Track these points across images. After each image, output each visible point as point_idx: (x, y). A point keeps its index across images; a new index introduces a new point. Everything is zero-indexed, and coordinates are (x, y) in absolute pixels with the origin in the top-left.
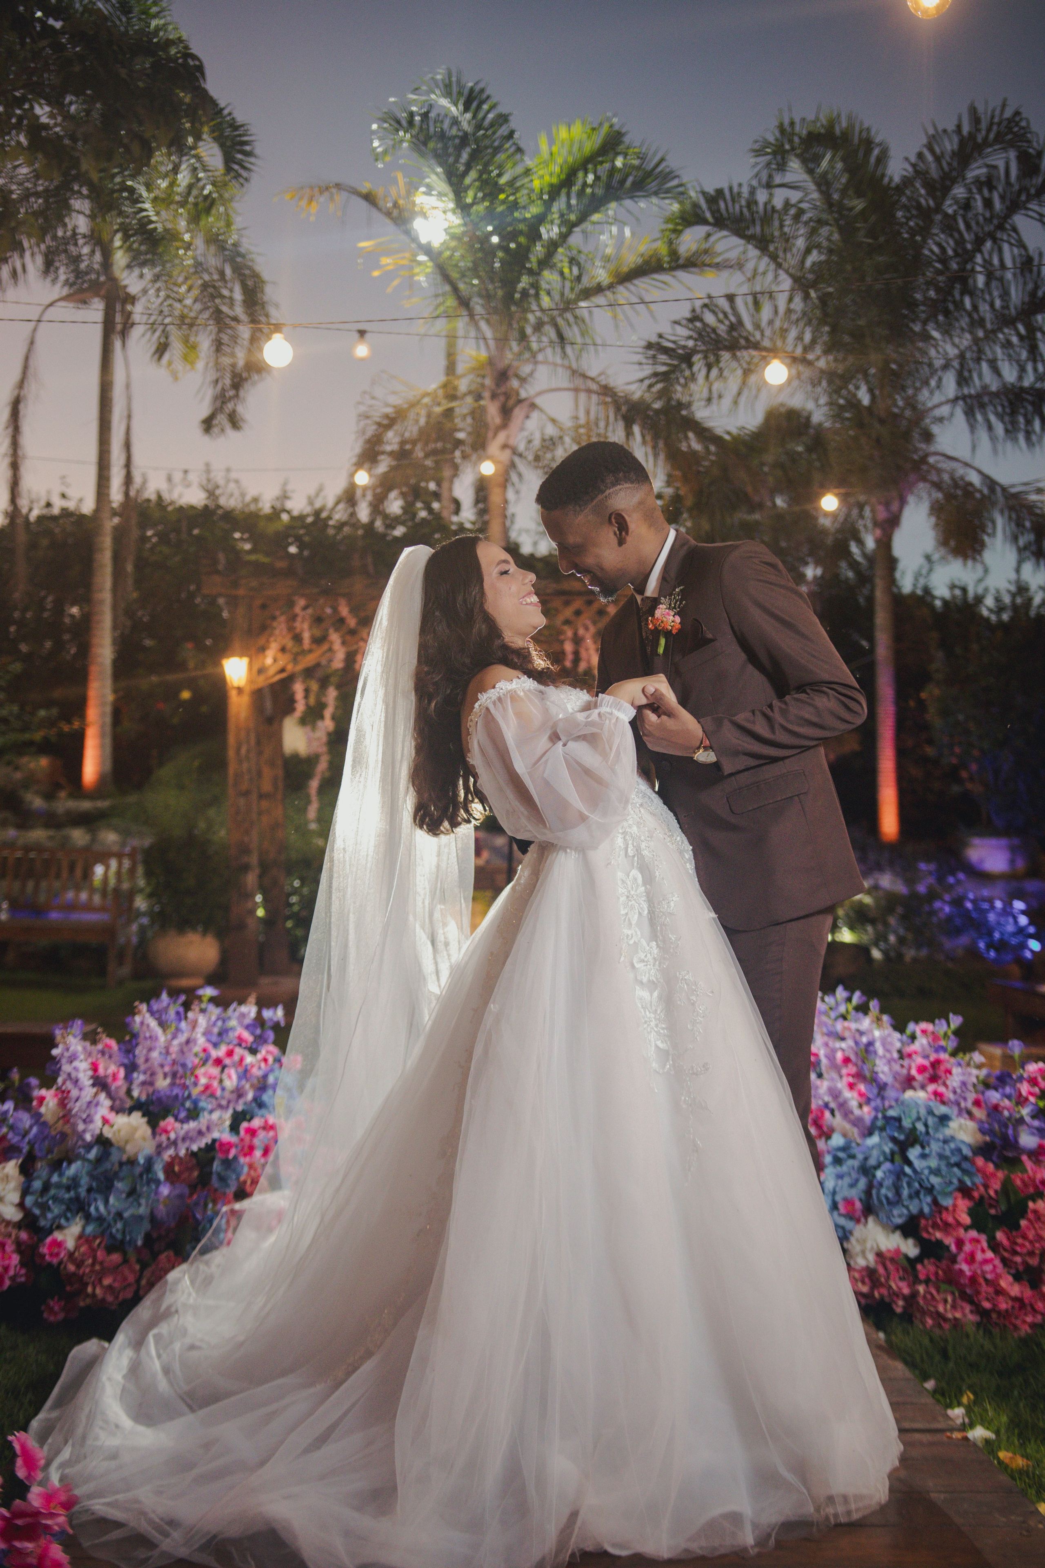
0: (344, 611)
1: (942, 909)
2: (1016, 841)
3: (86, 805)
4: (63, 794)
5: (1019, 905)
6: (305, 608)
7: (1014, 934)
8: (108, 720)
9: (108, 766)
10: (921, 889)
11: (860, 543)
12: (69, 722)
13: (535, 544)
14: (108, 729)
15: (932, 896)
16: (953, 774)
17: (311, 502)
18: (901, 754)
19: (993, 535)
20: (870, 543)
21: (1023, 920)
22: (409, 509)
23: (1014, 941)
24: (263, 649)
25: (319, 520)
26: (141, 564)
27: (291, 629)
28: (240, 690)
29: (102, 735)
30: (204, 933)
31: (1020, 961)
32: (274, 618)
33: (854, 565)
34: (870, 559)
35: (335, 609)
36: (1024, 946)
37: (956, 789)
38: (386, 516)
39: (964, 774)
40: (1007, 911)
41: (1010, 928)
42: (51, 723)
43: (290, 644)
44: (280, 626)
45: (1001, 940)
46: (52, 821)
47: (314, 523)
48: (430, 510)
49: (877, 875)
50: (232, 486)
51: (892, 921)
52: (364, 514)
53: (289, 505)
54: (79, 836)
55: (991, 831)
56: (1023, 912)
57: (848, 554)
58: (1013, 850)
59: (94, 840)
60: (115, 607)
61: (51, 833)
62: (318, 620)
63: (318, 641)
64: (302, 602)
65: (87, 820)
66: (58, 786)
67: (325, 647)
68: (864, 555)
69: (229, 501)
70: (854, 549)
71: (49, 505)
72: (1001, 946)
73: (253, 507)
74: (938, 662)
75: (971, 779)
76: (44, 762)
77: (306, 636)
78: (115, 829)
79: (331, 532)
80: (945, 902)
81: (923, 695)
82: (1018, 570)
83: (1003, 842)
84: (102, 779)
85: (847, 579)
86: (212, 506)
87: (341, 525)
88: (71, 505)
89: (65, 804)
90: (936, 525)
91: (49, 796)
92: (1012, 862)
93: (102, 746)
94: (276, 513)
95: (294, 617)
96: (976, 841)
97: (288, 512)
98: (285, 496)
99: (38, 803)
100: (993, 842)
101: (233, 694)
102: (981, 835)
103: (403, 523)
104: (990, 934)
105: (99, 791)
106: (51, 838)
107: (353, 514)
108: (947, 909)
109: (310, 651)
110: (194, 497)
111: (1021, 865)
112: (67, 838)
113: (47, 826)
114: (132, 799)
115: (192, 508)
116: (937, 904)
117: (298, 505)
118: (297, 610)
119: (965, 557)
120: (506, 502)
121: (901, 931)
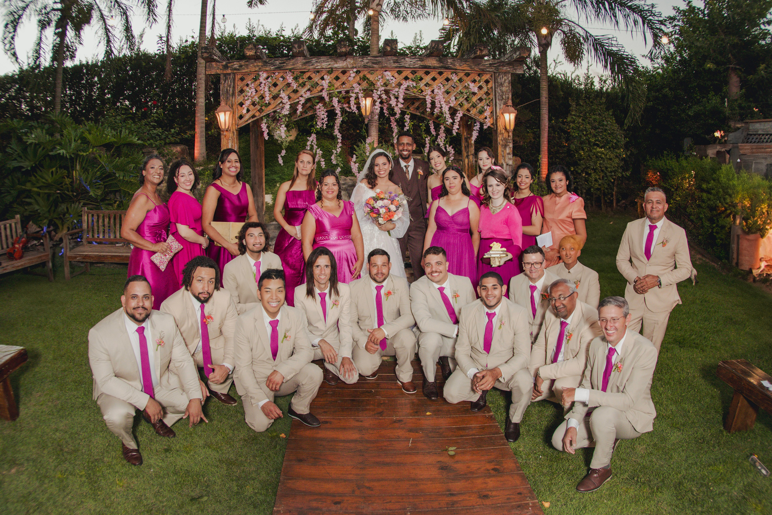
6: (266, 78)
8: (204, 130)
14: (204, 134)
17: (293, 32)
22: (335, 33)
24: (241, 105)
27: (258, 91)
29: (201, 137)
32: (248, 86)
35: (285, 79)
38: (325, 37)
43: (257, 100)
44: (251, 90)
48: (345, 34)
50: (260, 27)
52: (316, 35)
53: (284, 33)
62: (274, 85)
63: (275, 98)
64: (264, 75)
67: (278, 101)
69: (259, 33)
71: (187, 41)
77: (267, 96)
84: (202, 156)
86: (251, 36)
93: (201, 142)
94: (278, 37)
95: (260, 85)
97: (283, 36)
98: (282, 30)
107: (311, 36)
109: (270, 105)
110: (245, 33)
117: (287, 33)
118: (262, 80)
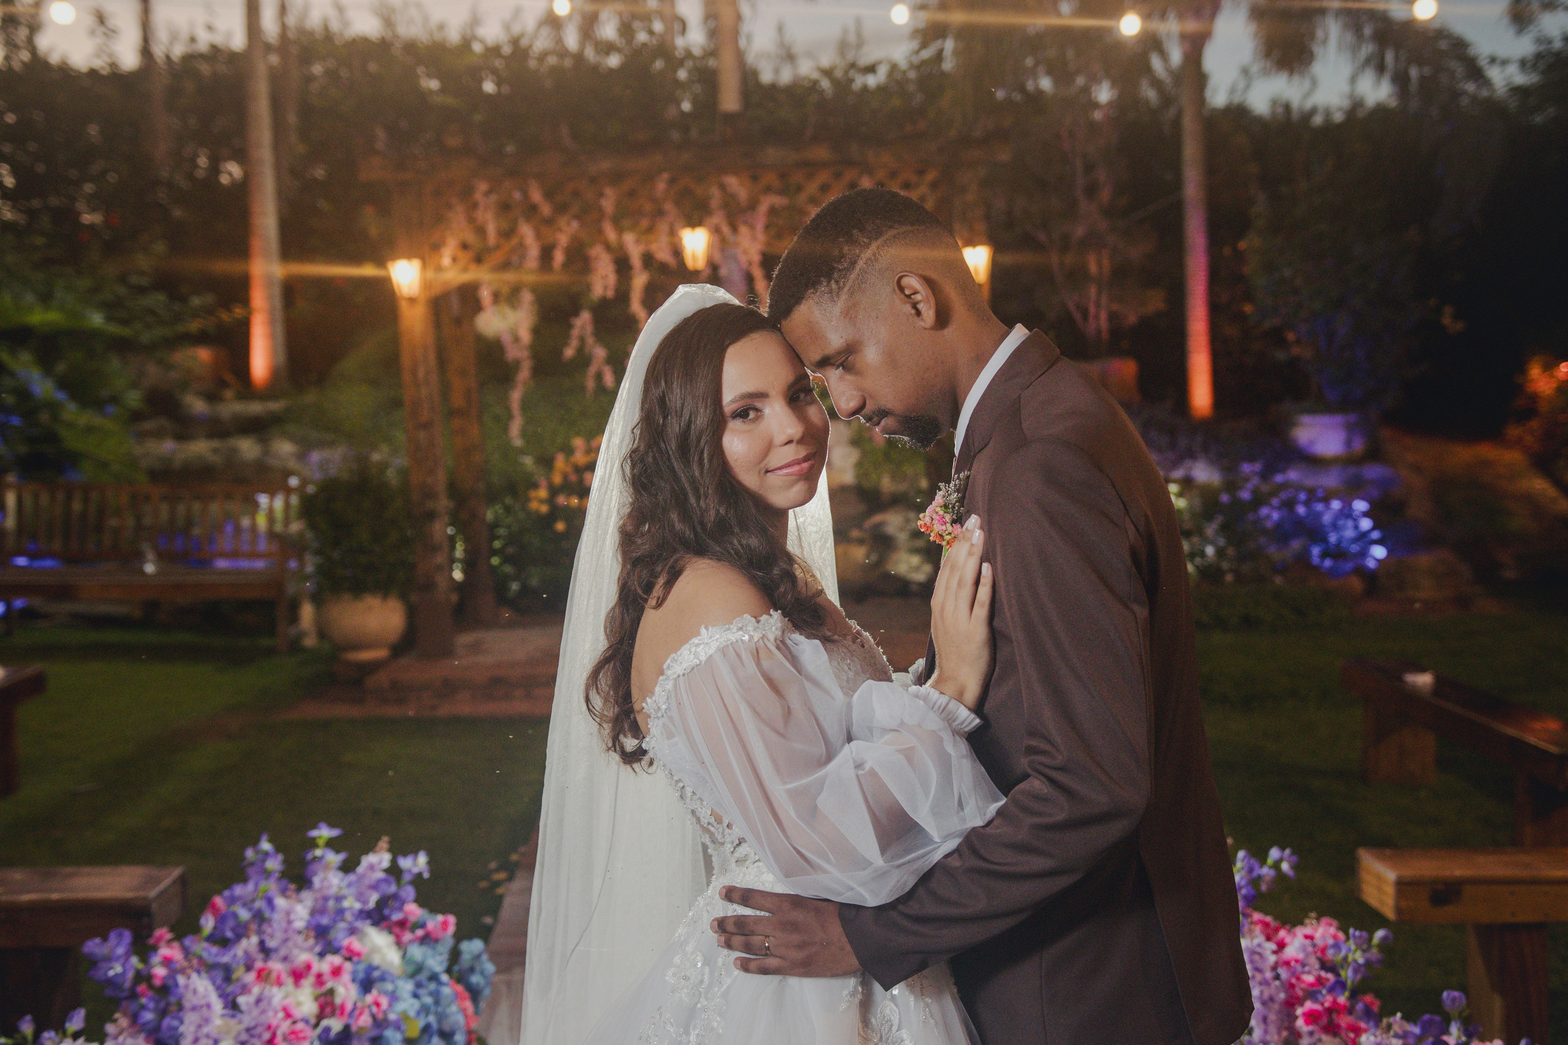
0: (536, 196)
1: (1268, 517)
2: (1352, 418)
3: (256, 408)
4: (229, 394)
5: (1360, 506)
6: (487, 194)
7: (1355, 540)
8: (278, 303)
9: (281, 358)
10: (1245, 495)
11: (1164, 55)
12: (228, 309)
13: (777, 71)
14: (279, 314)
15: (1259, 500)
16: (1276, 337)
17: (507, 27)
18: (1215, 309)
19: (1325, 41)
20: (1176, 56)
21: (1366, 524)
22: (625, 31)
23: (1355, 548)
24: (436, 247)
25: (519, 51)
26: (307, 111)
27: (471, 220)
28: (412, 300)
29: (271, 322)
30: (385, 597)
31: (1361, 571)
32: (449, 207)
33: (1157, 83)
34: (1177, 77)
35: (526, 194)
36: (1364, 553)
37: (1281, 355)
38: (597, 42)
39: (1291, 336)
40: (1347, 513)
41: (1349, 533)
42: (210, 311)
43: (471, 238)
44: (458, 217)
45: (1338, 545)
46: (218, 429)
47: (514, 53)
48: (650, 32)
49: (1188, 463)
50: (412, 9)
51: (1210, 530)
52: (572, 40)
53: (481, 32)
54: (247, 448)
55: (1322, 407)
56: (1365, 514)
57: (1148, 69)
58: (1350, 429)
59: (266, 452)
60: (278, 167)
61: (215, 444)
62: (505, 208)
63: (508, 233)
64: (483, 186)
65: (256, 427)
66: (223, 384)
67: (515, 241)
68: (1168, 69)
69: (410, 29)
70: (1156, 63)
71: (193, 40)
72: (1337, 553)
73: (437, 37)
74: (1261, 207)
75: (1298, 342)
76: (204, 354)
77: (491, 229)
78: (292, 438)
79: (532, 64)
80: (1273, 508)
81: (1242, 245)
82: (1353, 80)
83: (1338, 419)
84: (275, 374)
85: (1147, 101)
86: (389, 36)
87: (543, 56)
88: (218, 39)
89: (232, 407)
90: (1256, 35)
91: (212, 397)
92: (1348, 443)
93: (272, 336)
94: (466, 44)
95: (475, 206)
96: (1306, 419)
97: (482, 41)
98: (475, 21)
99: (198, 406)
100: (1325, 419)
101: (404, 305)
102: (1312, 411)
103: (619, 50)
104: (1324, 540)
105: (271, 391)
106: (215, 451)
107: (559, 41)
108: (1276, 516)
109: (498, 247)
111: (1359, 446)
112: (235, 451)
113: (211, 436)
114: (310, 397)
115: (365, 40)
116: (1264, 511)
117: (492, 32)
118: (478, 196)
119: (1291, 72)
120: (739, 18)
121: (1222, 542)
